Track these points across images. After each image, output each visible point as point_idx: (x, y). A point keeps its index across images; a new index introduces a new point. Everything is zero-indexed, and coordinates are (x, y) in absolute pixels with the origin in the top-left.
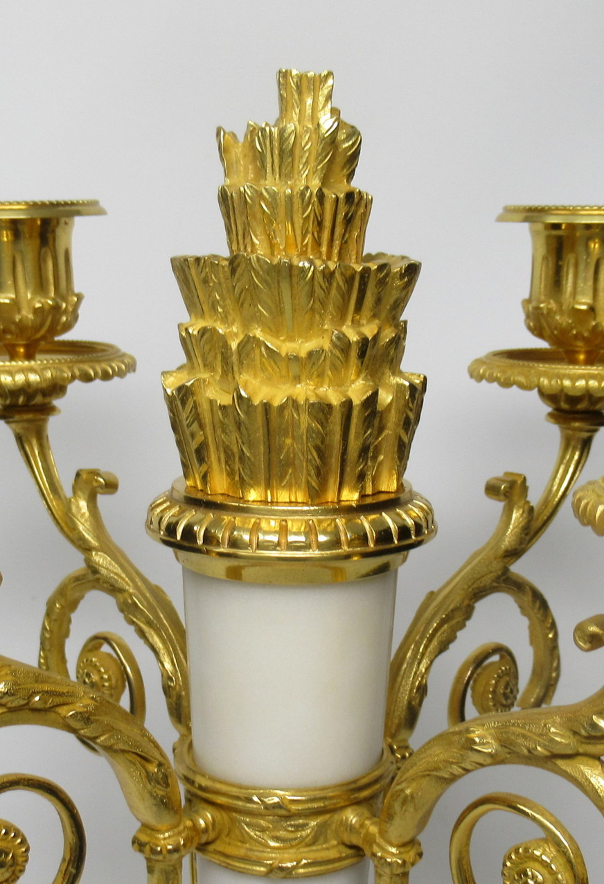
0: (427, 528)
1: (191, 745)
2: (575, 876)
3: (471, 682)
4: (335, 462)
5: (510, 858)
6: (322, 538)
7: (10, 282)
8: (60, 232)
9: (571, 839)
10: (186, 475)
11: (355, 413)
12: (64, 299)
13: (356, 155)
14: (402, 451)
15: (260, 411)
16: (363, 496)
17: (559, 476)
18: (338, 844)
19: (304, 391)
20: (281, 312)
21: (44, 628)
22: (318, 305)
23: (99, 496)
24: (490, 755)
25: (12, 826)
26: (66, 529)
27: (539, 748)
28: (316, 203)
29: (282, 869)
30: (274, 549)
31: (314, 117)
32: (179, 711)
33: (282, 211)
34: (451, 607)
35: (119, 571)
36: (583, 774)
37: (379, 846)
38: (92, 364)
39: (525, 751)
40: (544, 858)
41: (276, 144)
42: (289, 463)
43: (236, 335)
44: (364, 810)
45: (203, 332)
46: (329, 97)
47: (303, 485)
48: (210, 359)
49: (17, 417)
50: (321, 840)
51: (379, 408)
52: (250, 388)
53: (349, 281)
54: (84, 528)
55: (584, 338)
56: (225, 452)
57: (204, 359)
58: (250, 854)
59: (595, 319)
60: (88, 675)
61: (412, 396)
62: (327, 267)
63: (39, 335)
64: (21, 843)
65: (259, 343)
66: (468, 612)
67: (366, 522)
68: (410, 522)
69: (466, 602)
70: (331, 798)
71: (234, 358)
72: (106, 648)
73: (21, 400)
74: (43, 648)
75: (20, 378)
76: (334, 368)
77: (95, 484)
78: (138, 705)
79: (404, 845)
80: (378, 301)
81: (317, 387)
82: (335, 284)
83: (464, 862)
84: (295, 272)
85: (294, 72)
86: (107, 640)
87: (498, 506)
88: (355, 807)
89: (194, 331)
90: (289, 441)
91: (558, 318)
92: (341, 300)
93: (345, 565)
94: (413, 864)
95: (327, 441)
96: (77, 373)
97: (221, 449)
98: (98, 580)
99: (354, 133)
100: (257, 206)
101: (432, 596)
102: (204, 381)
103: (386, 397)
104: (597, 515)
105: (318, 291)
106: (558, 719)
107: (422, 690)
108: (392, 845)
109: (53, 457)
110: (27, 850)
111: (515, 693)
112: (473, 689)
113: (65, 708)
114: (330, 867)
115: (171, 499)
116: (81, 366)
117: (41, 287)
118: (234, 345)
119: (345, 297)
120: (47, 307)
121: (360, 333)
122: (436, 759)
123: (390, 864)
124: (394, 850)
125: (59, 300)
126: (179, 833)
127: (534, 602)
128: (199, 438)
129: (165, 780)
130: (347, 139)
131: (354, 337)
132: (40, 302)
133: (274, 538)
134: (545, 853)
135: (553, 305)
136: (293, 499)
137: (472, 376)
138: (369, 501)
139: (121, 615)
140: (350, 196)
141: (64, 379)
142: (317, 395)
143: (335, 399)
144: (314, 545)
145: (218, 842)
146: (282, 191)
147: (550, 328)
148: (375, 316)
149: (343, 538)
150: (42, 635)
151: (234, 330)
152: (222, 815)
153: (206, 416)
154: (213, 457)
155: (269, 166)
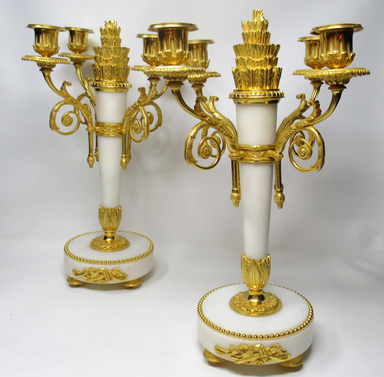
0: (283, 95)
2: (310, 149)
4: (265, 81)
5: (299, 149)
10: (236, 88)
11: (268, 72)
12: (207, 61)
13: (268, 25)
14: (278, 81)
15: (251, 72)
18: (267, 157)
19: (259, 68)
20: (255, 54)
22: (261, 52)
23: (215, 102)
27: (302, 125)
28: (260, 34)
29: (257, 161)
31: (259, 18)
33: (254, 36)
37: (275, 154)
39: (300, 126)
40: (305, 147)
41: (253, 24)
42: (256, 82)
45: (240, 58)
46: (262, 14)
47: (259, 85)
48: (241, 63)
49: (196, 87)
50: (264, 156)
51: (273, 72)
52: (249, 68)
53: (267, 47)
54: (212, 108)
55: (316, 65)
56: (244, 81)
57: (240, 64)
58: (251, 159)
61: (279, 71)
62: (263, 45)
65: (251, 59)
67: (271, 92)
68: (279, 93)
69: (293, 120)
71: (246, 63)
76: (264, 64)
77: (214, 99)
79: (280, 153)
80: (272, 51)
82: (264, 48)
84: (257, 46)
85: (256, 10)
87: (299, 100)
88: (271, 150)
89: (238, 58)
90: (256, 77)
91: (311, 61)
92: (266, 51)
95: (263, 77)
99: (267, 21)
100: (250, 35)
101: (285, 118)
102: (240, 68)
103: (274, 70)
105: (261, 49)
115: (234, 91)
117: (202, 58)
118: (246, 60)
120: (203, 62)
124: (278, 154)
126: (237, 153)
128: (239, 79)
131: (268, 58)
135: (310, 58)
136: (257, 88)
138: (271, 89)
140: (266, 33)
142: (261, 68)
143: (265, 69)
144: (261, 95)
146: (254, 32)
148: (272, 54)
150: (202, 134)
151: (246, 57)
152: (245, 153)
153: (241, 74)
154: (242, 82)
155: (252, 28)
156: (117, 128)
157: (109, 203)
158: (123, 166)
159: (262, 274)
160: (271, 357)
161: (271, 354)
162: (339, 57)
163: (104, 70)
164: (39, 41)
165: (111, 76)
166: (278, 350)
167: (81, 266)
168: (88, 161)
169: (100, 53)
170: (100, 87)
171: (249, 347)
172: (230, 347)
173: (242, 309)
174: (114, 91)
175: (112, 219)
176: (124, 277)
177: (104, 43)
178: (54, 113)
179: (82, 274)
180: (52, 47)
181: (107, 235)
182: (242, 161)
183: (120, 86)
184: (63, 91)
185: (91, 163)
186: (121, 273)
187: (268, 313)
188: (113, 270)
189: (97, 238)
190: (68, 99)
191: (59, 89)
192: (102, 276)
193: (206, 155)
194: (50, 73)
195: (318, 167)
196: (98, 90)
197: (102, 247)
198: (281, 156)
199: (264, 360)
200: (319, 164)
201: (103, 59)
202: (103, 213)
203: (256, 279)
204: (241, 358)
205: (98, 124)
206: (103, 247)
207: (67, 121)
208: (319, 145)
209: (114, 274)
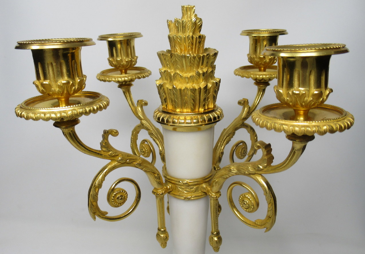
0: (221, 117)
1: (166, 168)
2: (256, 202)
3: (235, 150)
4: (197, 102)
5: (240, 197)
6: (195, 121)
7: (120, 55)
8: (131, 41)
9: (255, 193)
10: (162, 105)
11: (202, 90)
12: (133, 58)
13: (201, 26)
14: (215, 98)
15: (179, 91)
16: (205, 110)
17: (257, 98)
18: (201, 192)
19: (189, 86)
20: (183, 67)
21: (131, 138)
22: (192, 65)
23: (143, 107)
24: (235, 173)
25: (124, 190)
26: (136, 114)
27: (246, 172)
28: (191, 39)
29: (188, 198)
30: (183, 124)
31: (190, 17)
32: (163, 159)
33: (183, 41)
34: (229, 133)
35: (148, 125)
36: (257, 178)
37: (210, 193)
38: (140, 74)
39: (243, 173)
40: (248, 197)
41: (181, 25)
42: (186, 103)
43: (173, 72)
44: (207, 184)
45: (165, 71)
46: (194, 12)
47: (190, 108)
48: (167, 77)
49: (123, 87)
50: (197, 191)
51: (208, 88)
52: (176, 85)
53: (200, 58)
54: (140, 114)
55: (262, 64)
56: (171, 100)
57: (165, 78)
58: (180, 194)
59: (265, 60)
60: (142, 149)
61: (216, 85)
62: (194, 56)
63: (127, 67)
64: (126, 194)
65: (178, 74)
66: (234, 134)
67: (205, 116)
68: (216, 116)
69: (233, 131)
70: (199, 181)
71: (172, 78)
72: (146, 143)
73: (124, 83)
74: (131, 143)
75: (123, 79)
76: (196, 79)
77: (142, 104)
78: (154, 157)
79: (216, 193)
80: (207, 63)
81: (193, 84)
82: (196, 60)
83: (231, 197)
84: (186, 57)
85: (185, 6)
86: (146, 141)
87: (241, 107)
88: (205, 183)
89: (163, 71)
90: (186, 98)
91: (256, 59)
92: (198, 63)
93: (201, 127)
94: (219, 197)
95: (195, 97)
96: (137, 77)
97: (170, 99)
98: (144, 127)
99: (201, 20)
100: (177, 40)
101: (225, 130)
102: (166, 83)
103: (210, 85)
104: (256, 121)
105: (192, 62)
106: (251, 165)
107: (222, 153)
108: (213, 193)
109: (132, 96)
110: (127, 195)
111: (246, 152)
112: (236, 152)
113: (135, 162)
114: (199, 197)
115: (159, 110)
116: (138, 75)
117: (127, 56)
118: (172, 75)
119: (199, 63)
120: (129, 61)
121: (203, 71)
122: (223, 173)
123: (213, 197)
124: (214, 194)
125: (132, 59)
126: (163, 190)
127: (251, 130)
128: (165, 96)
129: (159, 178)
130: (199, 22)
132: (127, 59)
133: (183, 121)
134: (249, 196)
135: (254, 56)
136: (188, 111)
137: (234, 74)
138: (206, 111)
139: (149, 136)
140: (200, 37)
141: (133, 79)
142: (192, 87)
143: (197, 87)
144: (193, 123)
145: (173, 192)
146: (183, 36)
147: (254, 62)
148: (206, 66)
149: (200, 121)
153: (166, 92)
154: (168, 101)
155: (180, 30)
162: (308, 97)
208: (270, 203)
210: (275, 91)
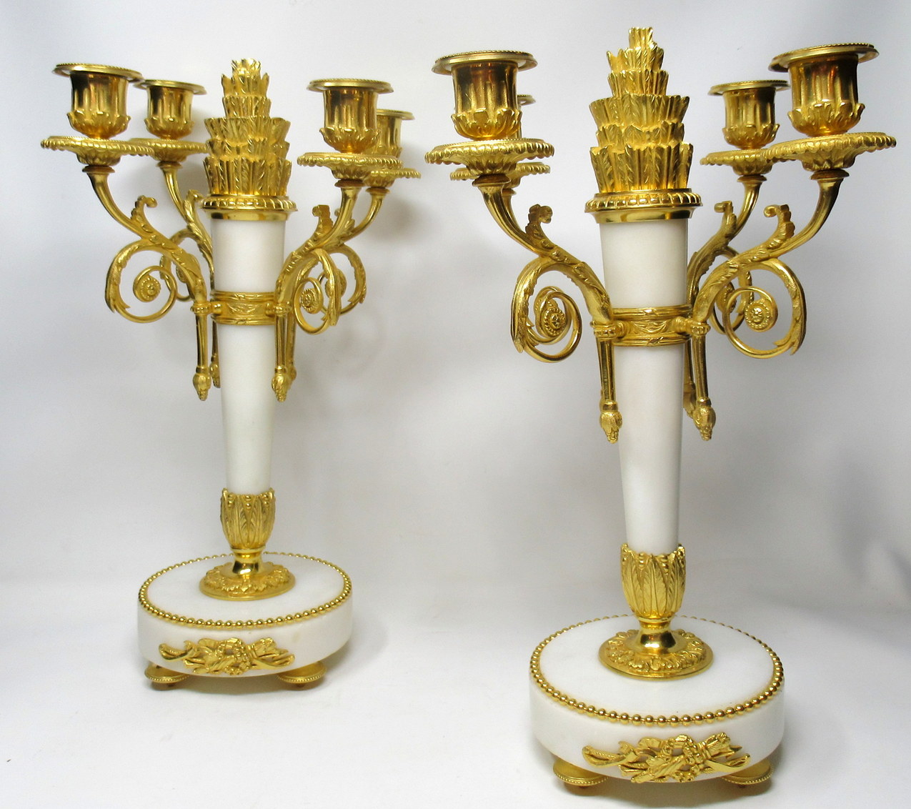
2: (773, 307)
4: (665, 173)
5: (747, 308)
6: (663, 199)
10: (601, 189)
11: (672, 153)
13: (662, 58)
15: (636, 153)
16: (675, 186)
18: (675, 331)
19: (652, 145)
20: (642, 116)
22: (656, 112)
28: (650, 76)
30: (646, 204)
31: (646, 44)
33: (638, 80)
36: (770, 265)
40: (760, 303)
41: (634, 55)
42: (646, 175)
43: (624, 127)
44: (684, 317)
45: (610, 127)
46: (651, 36)
47: (654, 182)
48: (613, 137)
50: (668, 330)
51: (680, 152)
52: (632, 145)
53: (667, 102)
56: (621, 174)
57: (610, 138)
58: (640, 337)
62: (659, 97)
65: (634, 128)
67: (679, 195)
68: (693, 196)
69: (711, 254)
71: (624, 135)
76: (663, 135)
79: (703, 322)
80: (676, 111)
81: (657, 143)
82: (662, 103)
84: (648, 99)
85: (638, 28)
88: (679, 317)
90: (647, 165)
92: (664, 110)
94: (706, 333)
95: (663, 164)
97: (619, 173)
99: (661, 50)
103: (681, 149)
105: (656, 106)
108: (698, 322)
115: (598, 195)
118: (623, 131)
119: (666, 109)
123: (699, 329)
124: (700, 324)
126: (613, 326)
129: (608, 300)
131: (669, 123)
133: (645, 200)
140: (662, 72)
142: (657, 146)
143: (665, 147)
144: (660, 201)
145: (626, 336)
146: (637, 72)
148: (675, 117)
149: (671, 199)
151: (623, 125)
152: (627, 324)
153: (613, 160)
154: (616, 176)
155: (631, 64)
156: (263, 305)
157: (246, 481)
158: (279, 392)
159: (670, 586)
160: (710, 763)
161: (710, 757)
162: (835, 111)
163: (232, 170)
164: (81, 103)
165: (248, 184)
166: (724, 746)
167: (179, 637)
168: (195, 384)
169: (222, 132)
170: (223, 209)
171: (662, 742)
172: (619, 746)
173: (631, 666)
174: (256, 216)
175: (252, 520)
176: (284, 660)
177: (232, 110)
178: (115, 269)
179: (182, 655)
180: (113, 116)
181: (241, 560)
182: (621, 344)
183: (269, 205)
184: (138, 218)
185: (203, 387)
186: (276, 649)
187: (687, 671)
188: (258, 643)
189: (216, 568)
190: (150, 239)
191: (129, 215)
192: (232, 658)
193: (555, 330)
194: (106, 176)
195: (793, 343)
196: (217, 216)
197: (230, 590)
198: (706, 327)
199: (696, 771)
200: (795, 338)
201: (228, 146)
202: (230, 507)
203: (659, 598)
204: (645, 770)
205: (218, 296)
206: (232, 589)
207: (145, 290)
208: (795, 297)
209: (261, 652)
210: (790, 118)
